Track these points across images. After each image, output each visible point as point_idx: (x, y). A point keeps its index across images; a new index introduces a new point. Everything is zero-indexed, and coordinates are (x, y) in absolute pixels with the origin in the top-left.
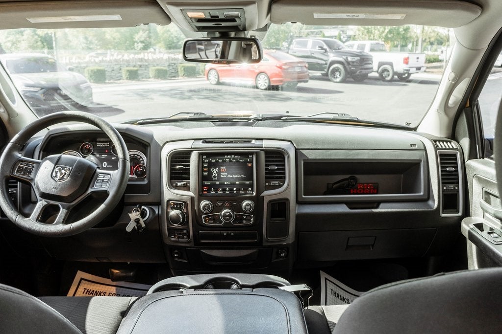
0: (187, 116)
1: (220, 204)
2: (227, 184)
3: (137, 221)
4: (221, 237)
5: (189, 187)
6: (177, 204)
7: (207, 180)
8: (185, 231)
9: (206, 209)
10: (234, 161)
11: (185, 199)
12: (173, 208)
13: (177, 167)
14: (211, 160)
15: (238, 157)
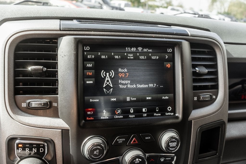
1: (121, 141)
2: (131, 101)
5: (56, 109)
6: (31, 147)
7: (94, 94)
9: (96, 155)
10: (143, 57)
13: (30, 68)
14: (101, 56)
15: (149, 50)
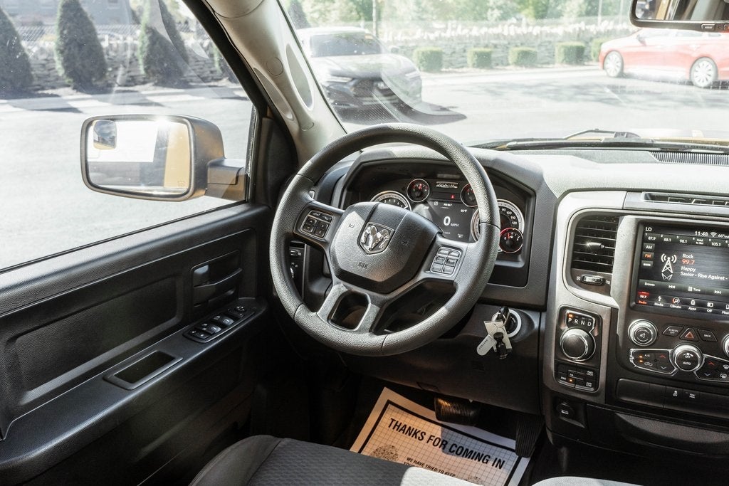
0: (603, 138)
1: (673, 331)
2: (694, 292)
3: (498, 337)
4: (667, 398)
5: (609, 287)
6: (580, 318)
7: (650, 278)
8: (590, 373)
9: (641, 338)
10: (716, 244)
11: (598, 310)
12: (571, 325)
13: (589, 244)
14: (663, 238)
15: (726, 237)
